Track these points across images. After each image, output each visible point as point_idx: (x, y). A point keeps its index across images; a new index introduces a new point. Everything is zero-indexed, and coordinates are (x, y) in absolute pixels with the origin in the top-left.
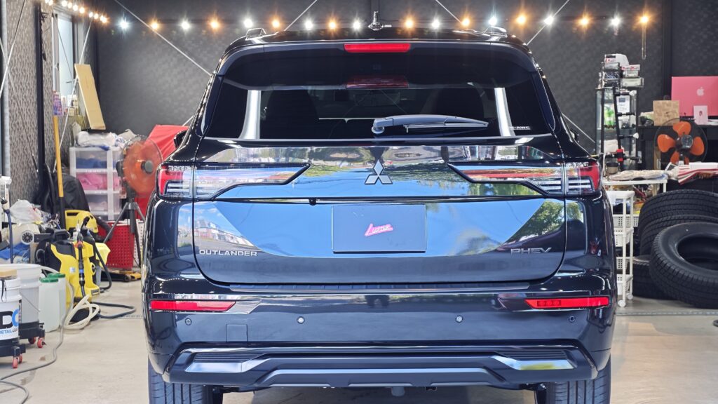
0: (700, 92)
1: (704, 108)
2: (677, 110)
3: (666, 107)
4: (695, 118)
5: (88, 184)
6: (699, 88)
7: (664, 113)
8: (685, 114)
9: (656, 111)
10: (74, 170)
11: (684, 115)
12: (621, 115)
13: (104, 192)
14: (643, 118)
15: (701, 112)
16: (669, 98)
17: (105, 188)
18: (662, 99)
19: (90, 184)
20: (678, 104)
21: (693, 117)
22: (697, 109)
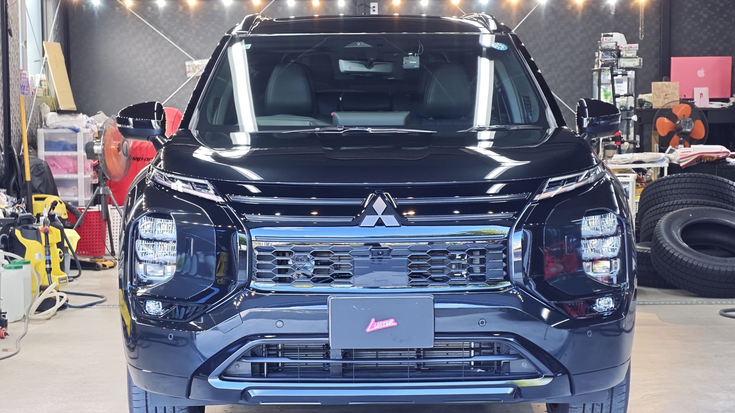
0: (701, 73)
1: (705, 90)
2: (677, 92)
3: (665, 89)
4: (695, 100)
5: (57, 168)
6: (700, 69)
7: (662, 95)
8: (685, 96)
9: (655, 94)
10: (42, 153)
11: (683, 97)
12: (619, 96)
13: (74, 176)
14: (641, 100)
15: (701, 94)
16: (669, 80)
17: (76, 172)
18: (661, 81)
19: (60, 168)
20: (678, 86)
21: (693, 99)
22: (697, 91)
